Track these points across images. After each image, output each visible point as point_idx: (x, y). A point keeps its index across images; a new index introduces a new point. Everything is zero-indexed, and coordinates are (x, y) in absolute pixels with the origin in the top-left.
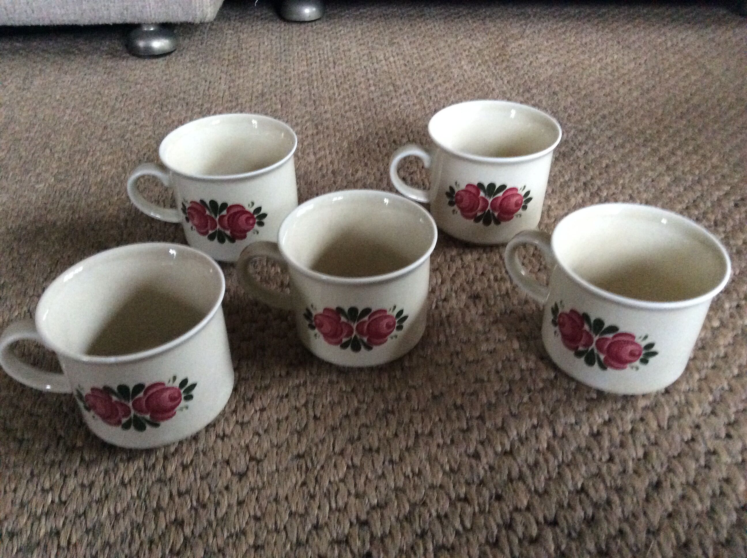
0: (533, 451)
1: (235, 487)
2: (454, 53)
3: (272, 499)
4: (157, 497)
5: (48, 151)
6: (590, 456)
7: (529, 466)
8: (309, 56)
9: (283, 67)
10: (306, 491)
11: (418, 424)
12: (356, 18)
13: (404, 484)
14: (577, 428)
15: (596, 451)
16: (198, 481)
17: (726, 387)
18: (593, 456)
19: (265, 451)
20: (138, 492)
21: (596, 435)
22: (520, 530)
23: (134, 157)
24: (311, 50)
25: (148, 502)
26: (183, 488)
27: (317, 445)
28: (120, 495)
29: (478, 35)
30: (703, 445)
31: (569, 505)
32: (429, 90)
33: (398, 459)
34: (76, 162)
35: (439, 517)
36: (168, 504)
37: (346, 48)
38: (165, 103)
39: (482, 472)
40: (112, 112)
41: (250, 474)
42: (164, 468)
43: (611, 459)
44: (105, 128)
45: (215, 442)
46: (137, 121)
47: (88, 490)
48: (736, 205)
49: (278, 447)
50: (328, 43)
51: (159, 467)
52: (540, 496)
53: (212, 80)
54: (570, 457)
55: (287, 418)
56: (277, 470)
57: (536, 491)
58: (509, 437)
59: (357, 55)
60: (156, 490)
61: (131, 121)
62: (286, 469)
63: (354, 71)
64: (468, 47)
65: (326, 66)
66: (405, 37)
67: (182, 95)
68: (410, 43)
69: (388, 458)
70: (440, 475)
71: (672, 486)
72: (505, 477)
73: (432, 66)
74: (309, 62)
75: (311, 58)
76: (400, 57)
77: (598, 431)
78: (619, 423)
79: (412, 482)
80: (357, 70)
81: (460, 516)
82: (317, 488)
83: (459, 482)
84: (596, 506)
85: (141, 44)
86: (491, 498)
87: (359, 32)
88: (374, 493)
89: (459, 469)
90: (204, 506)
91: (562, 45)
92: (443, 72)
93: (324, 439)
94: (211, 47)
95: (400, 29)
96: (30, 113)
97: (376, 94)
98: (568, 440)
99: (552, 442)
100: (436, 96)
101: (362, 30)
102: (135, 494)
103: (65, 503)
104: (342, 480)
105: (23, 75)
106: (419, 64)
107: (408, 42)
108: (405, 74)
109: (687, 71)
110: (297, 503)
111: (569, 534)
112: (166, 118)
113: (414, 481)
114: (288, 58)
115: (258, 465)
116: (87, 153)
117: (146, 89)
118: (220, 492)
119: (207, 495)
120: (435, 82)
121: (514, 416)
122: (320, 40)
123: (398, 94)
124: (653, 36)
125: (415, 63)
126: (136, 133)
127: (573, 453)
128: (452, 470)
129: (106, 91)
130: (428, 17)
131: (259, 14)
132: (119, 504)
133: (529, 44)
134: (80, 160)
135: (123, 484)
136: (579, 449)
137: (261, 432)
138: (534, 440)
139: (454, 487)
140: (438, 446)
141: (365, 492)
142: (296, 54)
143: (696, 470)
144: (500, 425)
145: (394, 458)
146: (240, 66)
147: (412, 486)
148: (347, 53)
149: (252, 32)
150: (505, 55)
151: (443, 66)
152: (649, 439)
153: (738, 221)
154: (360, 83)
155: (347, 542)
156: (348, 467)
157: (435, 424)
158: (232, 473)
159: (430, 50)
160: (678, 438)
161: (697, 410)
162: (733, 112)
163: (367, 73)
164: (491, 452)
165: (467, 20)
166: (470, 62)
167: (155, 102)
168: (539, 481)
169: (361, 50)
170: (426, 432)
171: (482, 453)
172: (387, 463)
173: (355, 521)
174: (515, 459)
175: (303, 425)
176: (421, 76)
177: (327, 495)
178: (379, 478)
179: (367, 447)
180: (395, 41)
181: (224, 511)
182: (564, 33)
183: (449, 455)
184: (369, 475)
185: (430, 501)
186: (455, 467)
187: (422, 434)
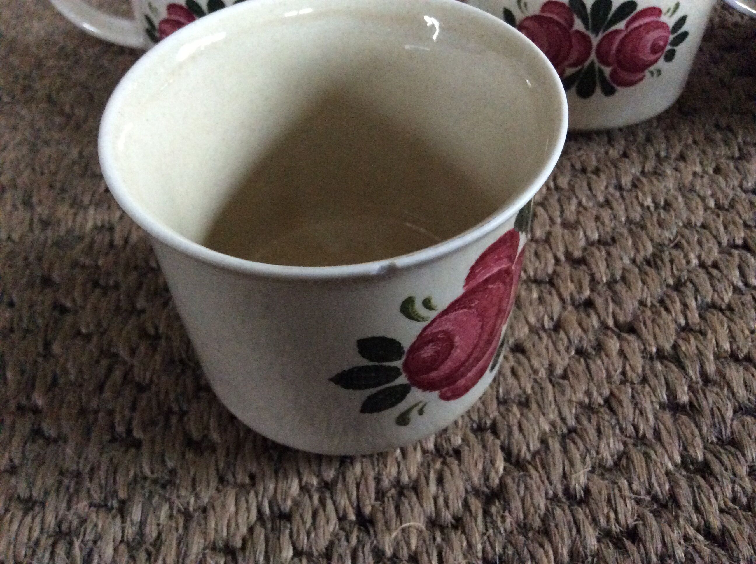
11: (659, 143)
13: (642, 217)
33: (629, 186)
35: (702, 265)
69: (614, 181)
70: (701, 212)
79: (655, 216)
81: (740, 267)
83: (734, 223)
88: (593, 224)
89: (732, 206)
113: (659, 214)
128: (719, 206)
139: (726, 228)
140: (695, 174)
141: (578, 222)
145: (623, 182)
147: (655, 220)
155: (551, 283)
157: (686, 146)
170: (674, 155)
172: (611, 189)
173: (563, 258)
178: (601, 205)
183: (715, 186)
184: (584, 201)
185: (688, 242)
186: (726, 203)
187: (667, 157)
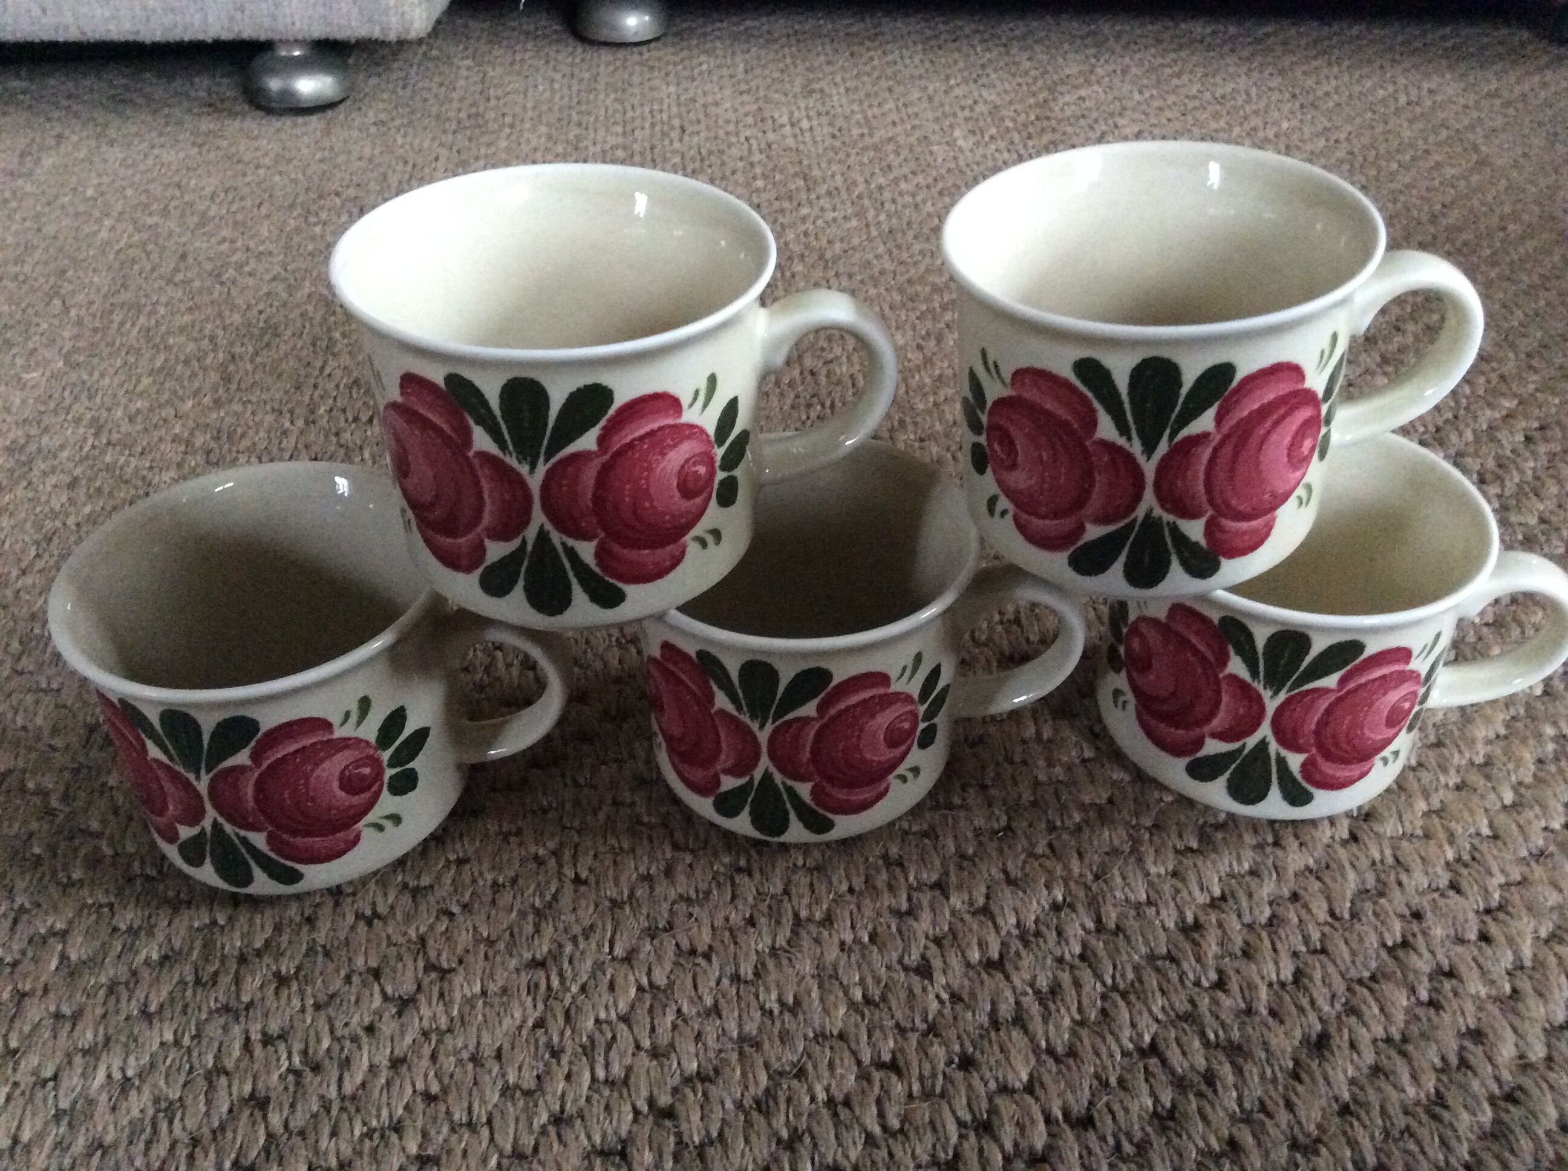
0: (1049, 961)
1: (388, 1027)
2: (939, 114)
3: (465, 1055)
4: (216, 1045)
5: (57, 302)
6: (1174, 976)
7: (1037, 992)
8: (630, 114)
9: (571, 136)
10: (543, 1040)
11: (801, 897)
12: (736, 37)
13: (760, 1030)
14: (1151, 912)
15: (1189, 965)
16: (310, 1010)
17: (1486, 831)
18: (1182, 976)
19: (460, 949)
20: (175, 1033)
21: (1192, 930)
22: (1008, 1135)
23: (237, 318)
24: (636, 102)
25: (195, 1054)
26: (274, 1028)
27: (574, 940)
28: (135, 1040)
29: (993, 76)
30: (1426, 955)
31: (1121, 1082)
32: (880, 188)
33: (750, 976)
34: (115, 326)
35: (831, 1102)
36: (239, 1060)
37: (710, 99)
38: (313, 208)
39: (934, 1006)
40: (202, 225)
41: (422, 999)
42: (238, 981)
43: (1221, 984)
44: (183, 257)
45: (353, 928)
46: (252, 244)
47: (68, 1026)
48: (1528, 439)
49: (491, 942)
50: (672, 89)
51: (226, 980)
52: (1058, 1060)
53: (420, 161)
54: (1130, 976)
55: (514, 881)
56: (484, 993)
57: (1051, 1051)
58: (997, 928)
59: (731, 116)
60: (214, 1030)
61: (239, 244)
62: (504, 991)
63: (724, 147)
64: (970, 102)
65: (664, 134)
66: (838, 79)
67: (351, 192)
68: (847, 90)
69: (730, 970)
70: (842, 1011)
71: (1353, 1046)
72: (984, 1020)
73: (890, 139)
74: (628, 128)
75: (633, 119)
76: (824, 120)
77: (1196, 919)
78: (1244, 902)
79: (778, 1024)
80: (729, 146)
81: (879, 1102)
82: (568, 1033)
83: (882, 1027)
84: (1181, 1084)
85: (274, 84)
86: (949, 1063)
87: (741, 67)
88: (692, 1049)
89: (884, 998)
90: (316, 1068)
91: (1171, 99)
92: (911, 151)
93: (592, 927)
94: (425, 94)
95: (829, 63)
96: (28, 224)
97: (765, 196)
98: (1128, 939)
99: (1093, 942)
100: (894, 201)
101: (746, 62)
102: (169, 1037)
103: (15, 1052)
104: (625, 1019)
105: (20, 147)
106: (862, 135)
107: (842, 90)
108: (831, 154)
109: (1437, 157)
110: (520, 1068)
111: (1118, 1147)
112: (313, 238)
113: (783, 1022)
114: (585, 119)
115: (442, 979)
116: (139, 308)
117: (277, 178)
118: (355, 1039)
119: (326, 1043)
120: (896, 173)
121: (1011, 882)
122: (656, 83)
123: (813, 196)
124: (1369, 84)
125: (856, 132)
126: (247, 269)
127: (1137, 969)
128: (867, 1000)
129: (193, 182)
130: (889, 37)
131: (532, 27)
132: (132, 1060)
133: (1103, 96)
134: (122, 324)
135: (146, 1014)
136: (1152, 958)
137: (456, 909)
138: (1052, 936)
139: (869, 1037)
140: (842, 944)
141: (672, 1046)
142: (602, 111)
143: (1408, 1011)
144: (981, 901)
145: (742, 972)
146: (483, 133)
147: (776, 1031)
148: (712, 110)
149: (512, 64)
150: (1048, 118)
151: (913, 140)
152: (1306, 940)
153: (1530, 473)
154: (734, 172)
155: (623, 1155)
156: (640, 989)
157: (838, 899)
158: (385, 997)
159: (890, 105)
160: (1372, 940)
161: (1418, 879)
162: (1530, 245)
163: (750, 151)
164: (955, 961)
165: (973, 46)
166: (973, 132)
167: (292, 206)
168: (1058, 1027)
169: (742, 104)
170: (818, 916)
171: (937, 963)
172: (726, 982)
173: (645, 1109)
174: (1007, 978)
175: (548, 898)
176: (865, 160)
177: (588, 1051)
178: (708, 1013)
179: (685, 945)
180: (816, 86)
181: (359, 1079)
182: (1179, 75)
183: (864, 966)
184: (685, 1009)
185: (815, 1067)
186: (876, 993)
187: (809, 920)
